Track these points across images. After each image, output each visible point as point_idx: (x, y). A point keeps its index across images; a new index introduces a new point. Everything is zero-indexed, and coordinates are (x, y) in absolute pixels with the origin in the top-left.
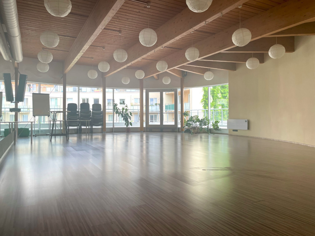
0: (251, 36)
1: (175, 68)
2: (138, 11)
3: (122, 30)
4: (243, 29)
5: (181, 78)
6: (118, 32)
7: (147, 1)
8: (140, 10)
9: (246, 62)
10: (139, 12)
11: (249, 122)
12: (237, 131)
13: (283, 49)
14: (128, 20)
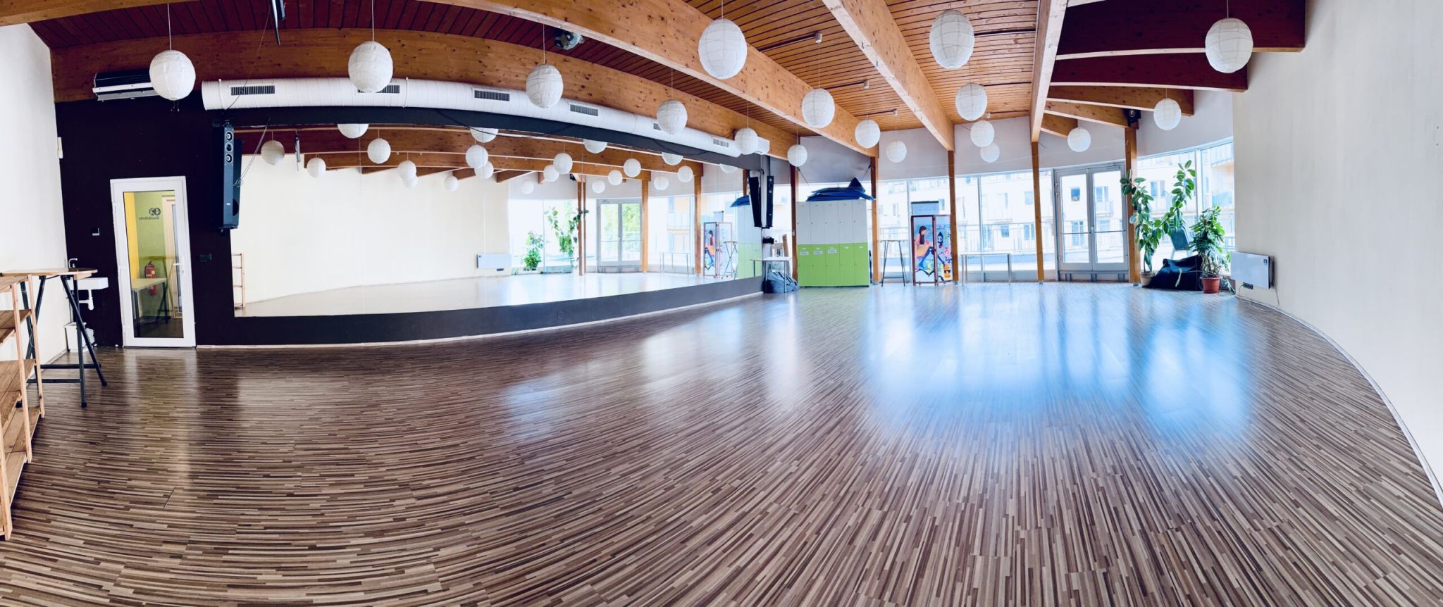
5: (1126, 129)
12: (1251, 286)
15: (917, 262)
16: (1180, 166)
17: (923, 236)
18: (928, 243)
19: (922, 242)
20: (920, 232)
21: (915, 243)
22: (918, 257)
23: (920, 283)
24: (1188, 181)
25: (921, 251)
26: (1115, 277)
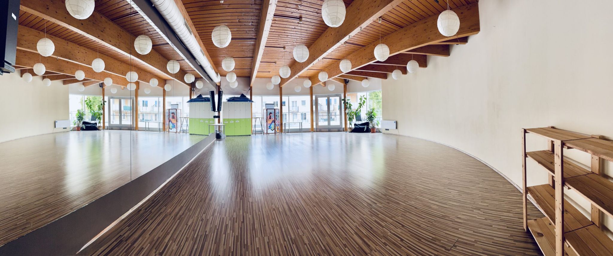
0: (389, 52)
1: (336, 76)
2: (293, 27)
3: (286, 46)
4: (382, 44)
5: (344, 85)
6: (283, 49)
7: (299, 17)
8: (295, 27)
9: (392, 72)
10: (295, 28)
11: (397, 123)
12: (388, 130)
13: (417, 64)
14: (288, 37)
15: (268, 126)
16: (361, 96)
17: (271, 116)
18: (272, 119)
19: (270, 118)
20: (270, 115)
21: (268, 119)
22: (269, 124)
23: (269, 134)
24: (364, 101)
25: (270, 122)
26: (337, 130)
